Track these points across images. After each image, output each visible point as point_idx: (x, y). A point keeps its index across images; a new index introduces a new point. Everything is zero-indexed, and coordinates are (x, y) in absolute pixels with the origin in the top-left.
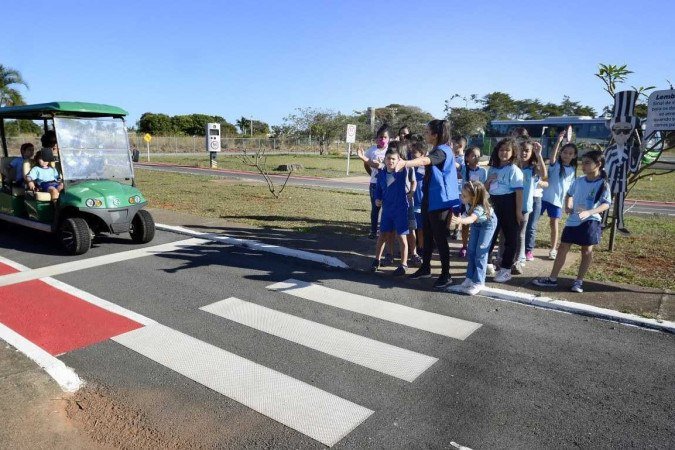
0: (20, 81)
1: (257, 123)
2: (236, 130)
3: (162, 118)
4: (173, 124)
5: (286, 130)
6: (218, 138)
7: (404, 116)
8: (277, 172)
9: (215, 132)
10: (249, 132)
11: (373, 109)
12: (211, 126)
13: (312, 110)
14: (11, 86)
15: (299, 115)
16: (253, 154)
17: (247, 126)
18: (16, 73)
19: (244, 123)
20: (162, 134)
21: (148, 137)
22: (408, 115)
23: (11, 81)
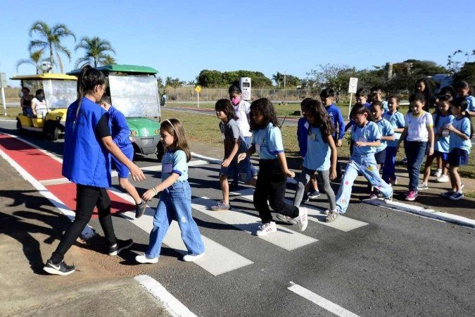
0: (110, 49)
1: (290, 77)
2: (271, 83)
3: (216, 74)
4: (223, 78)
5: (311, 82)
6: (249, 89)
7: (418, 70)
8: (292, 116)
9: (246, 84)
10: (283, 84)
11: (391, 64)
12: (244, 80)
13: (331, 65)
14: (104, 53)
15: (319, 70)
16: (280, 102)
17: (281, 80)
18: (108, 44)
19: (279, 77)
20: (213, 87)
21: (199, 89)
22: (423, 69)
23: (104, 49)
